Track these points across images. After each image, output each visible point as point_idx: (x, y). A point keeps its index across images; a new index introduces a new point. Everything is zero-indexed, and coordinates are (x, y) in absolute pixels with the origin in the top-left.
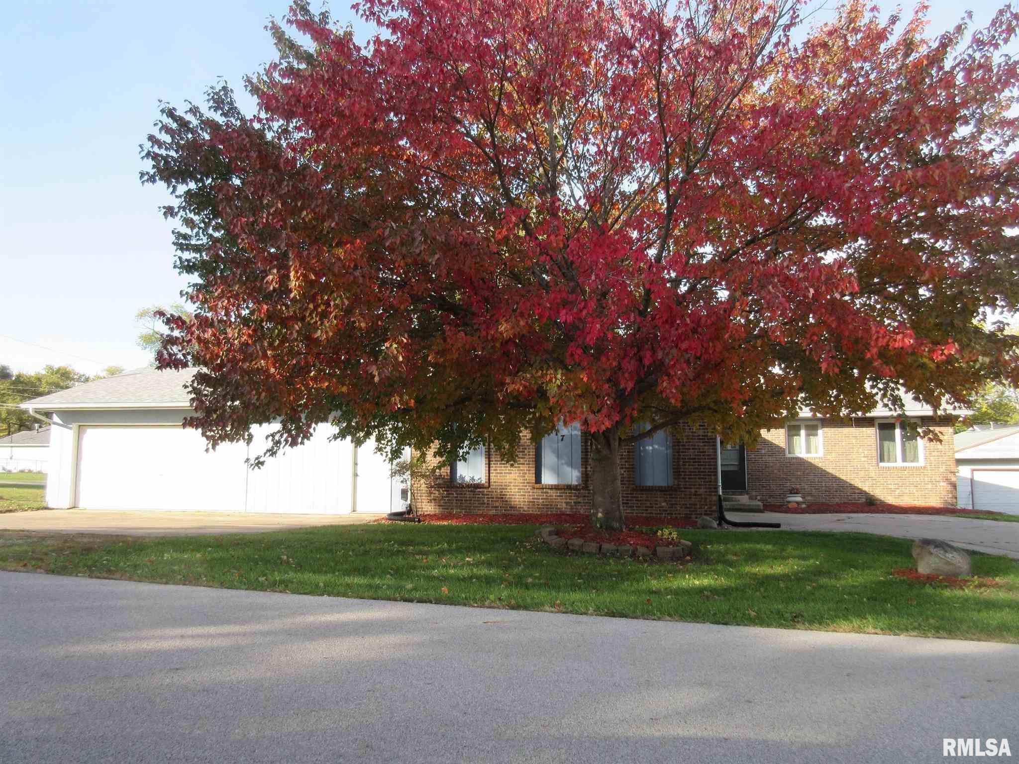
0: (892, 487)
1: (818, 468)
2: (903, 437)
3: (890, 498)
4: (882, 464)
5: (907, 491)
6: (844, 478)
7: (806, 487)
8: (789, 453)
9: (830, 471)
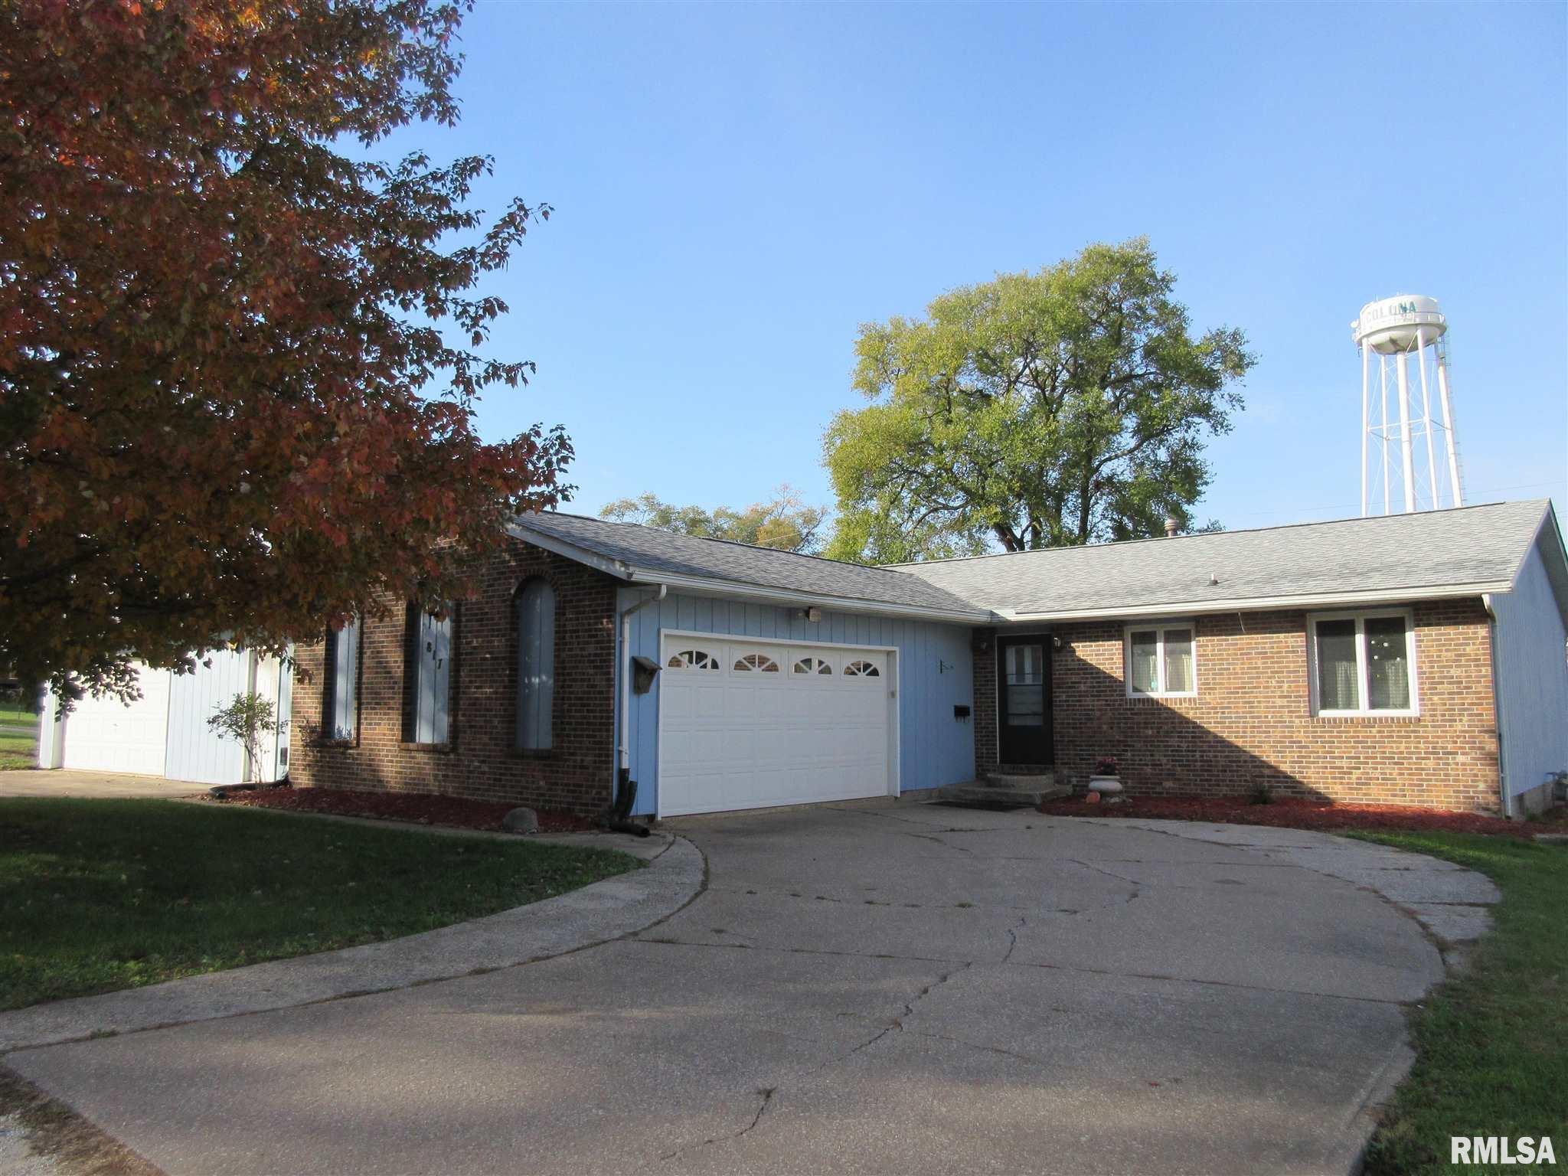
0: (1345, 763)
1: (1187, 721)
2: (1370, 651)
3: (1338, 788)
4: (1324, 714)
5: (1377, 774)
6: (1239, 742)
7: (1164, 760)
8: (1135, 690)
9: (1211, 727)
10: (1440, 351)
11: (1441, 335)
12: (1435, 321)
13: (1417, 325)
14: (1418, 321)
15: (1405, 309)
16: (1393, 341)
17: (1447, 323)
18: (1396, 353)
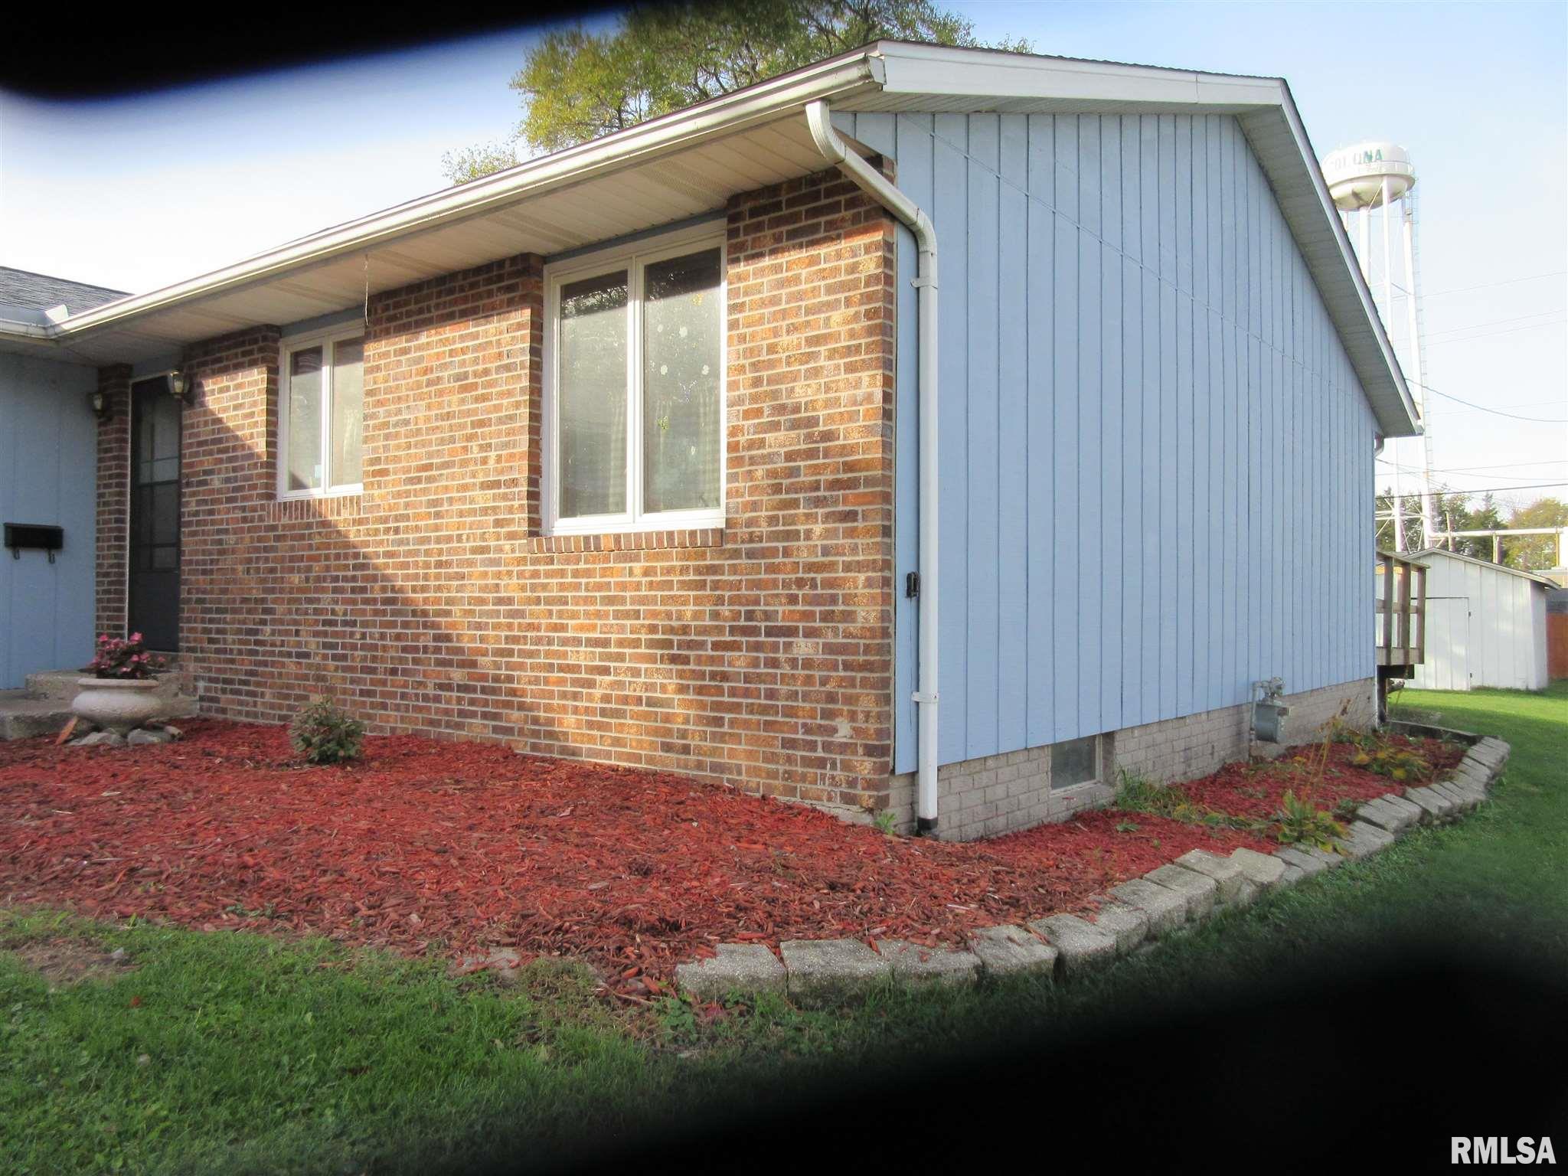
4: (564, 527)
5: (638, 686)
10: (1407, 207)
11: (1410, 188)
12: (1402, 172)
13: (1382, 176)
14: (1384, 171)
15: (1370, 158)
16: (1356, 195)
17: (1416, 176)
18: (1358, 208)
